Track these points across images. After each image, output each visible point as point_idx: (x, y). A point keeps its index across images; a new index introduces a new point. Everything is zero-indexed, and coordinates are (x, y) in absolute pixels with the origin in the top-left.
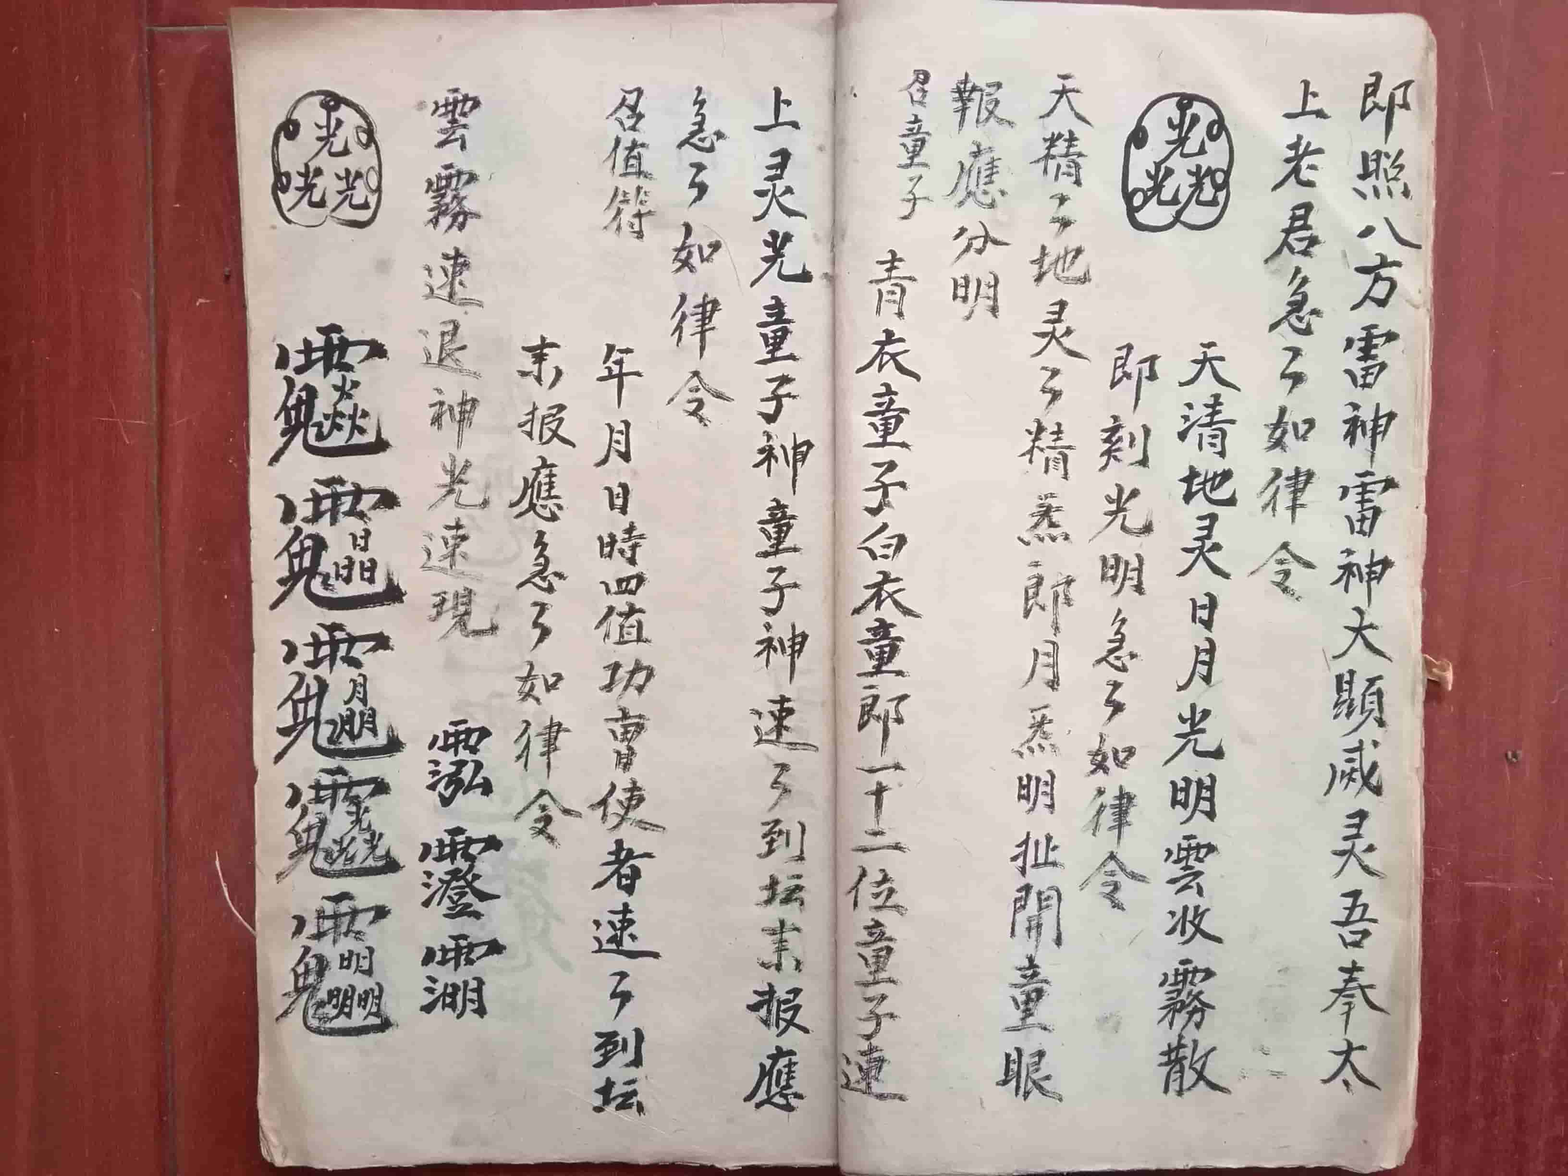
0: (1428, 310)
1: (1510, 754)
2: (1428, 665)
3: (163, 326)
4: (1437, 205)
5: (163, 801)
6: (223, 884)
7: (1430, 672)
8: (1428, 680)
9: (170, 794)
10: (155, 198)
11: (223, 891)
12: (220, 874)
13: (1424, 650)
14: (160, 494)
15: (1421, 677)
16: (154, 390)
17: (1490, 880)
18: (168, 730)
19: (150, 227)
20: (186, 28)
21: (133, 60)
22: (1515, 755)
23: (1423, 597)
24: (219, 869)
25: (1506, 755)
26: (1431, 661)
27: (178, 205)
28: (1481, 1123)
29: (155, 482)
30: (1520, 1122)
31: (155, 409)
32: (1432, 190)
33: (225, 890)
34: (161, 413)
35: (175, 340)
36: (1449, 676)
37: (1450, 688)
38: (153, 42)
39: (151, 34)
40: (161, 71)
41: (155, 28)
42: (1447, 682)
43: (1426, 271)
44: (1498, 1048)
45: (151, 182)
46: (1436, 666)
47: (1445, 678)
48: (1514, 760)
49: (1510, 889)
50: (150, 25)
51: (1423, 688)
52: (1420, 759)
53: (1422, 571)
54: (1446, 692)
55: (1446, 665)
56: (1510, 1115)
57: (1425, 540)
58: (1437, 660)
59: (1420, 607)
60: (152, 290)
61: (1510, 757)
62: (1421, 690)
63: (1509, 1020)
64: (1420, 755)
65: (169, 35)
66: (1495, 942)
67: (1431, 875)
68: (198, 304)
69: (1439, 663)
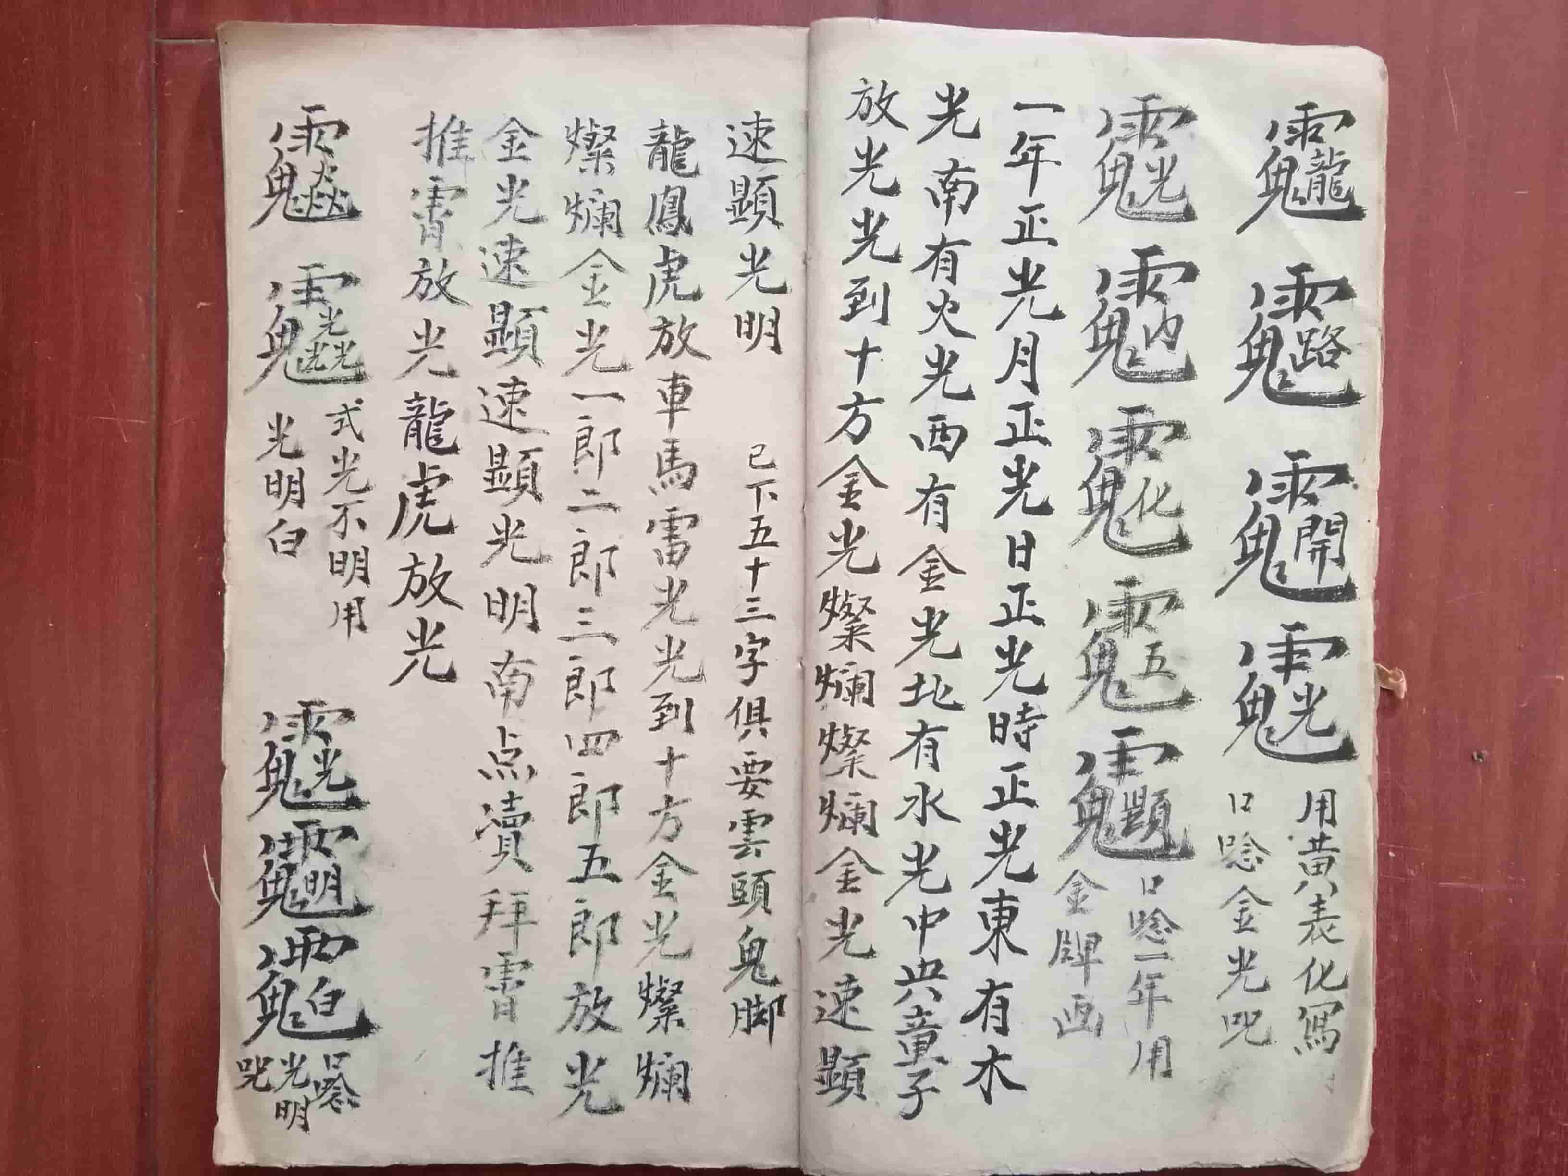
1: (1475, 755)
2: (1381, 675)
3: (165, 329)
5: (152, 793)
6: (210, 878)
7: (1384, 681)
8: (1382, 689)
9: (159, 790)
10: (159, 206)
11: (210, 886)
12: (207, 869)
13: (1376, 660)
14: (157, 492)
15: (1373, 686)
16: (154, 390)
17: (1462, 881)
18: (159, 722)
19: (154, 234)
20: (193, 41)
21: (140, 71)
22: (1480, 756)
23: (1375, 608)
24: (206, 863)
25: (1473, 757)
26: (1385, 671)
27: (182, 211)
28: (1458, 1123)
29: (152, 481)
30: (1496, 1121)
31: (154, 408)
33: (212, 884)
34: (160, 414)
35: (174, 346)
36: (1402, 684)
37: (1403, 696)
38: (160, 54)
39: (159, 48)
40: (168, 82)
41: (161, 41)
42: (1400, 691)
44: (1472, 1048)
45: (155, 189)
46: (1388, 674)
47: (1399, 686)
48: (1481, 760)
49: (1482, 890)
50: (158, 37)
51: (1376, 697)
52: (1374, 767)
53: (1374, 582)
54: (1399, 701)
55: (1398, 674)
56: (1486, 1116)
57: (1377, 552)
58: (1390, 669)
59: (1372, 617)
60: (154, 294)
61: (1476, 758)
62: (1373, 699)
63: (1484, 1020)
64: (1373, 763)
65: (178, 47)
66: (1470, 942)
67: (1405, 875)
68: (198, 307)
69: (1390, 672)
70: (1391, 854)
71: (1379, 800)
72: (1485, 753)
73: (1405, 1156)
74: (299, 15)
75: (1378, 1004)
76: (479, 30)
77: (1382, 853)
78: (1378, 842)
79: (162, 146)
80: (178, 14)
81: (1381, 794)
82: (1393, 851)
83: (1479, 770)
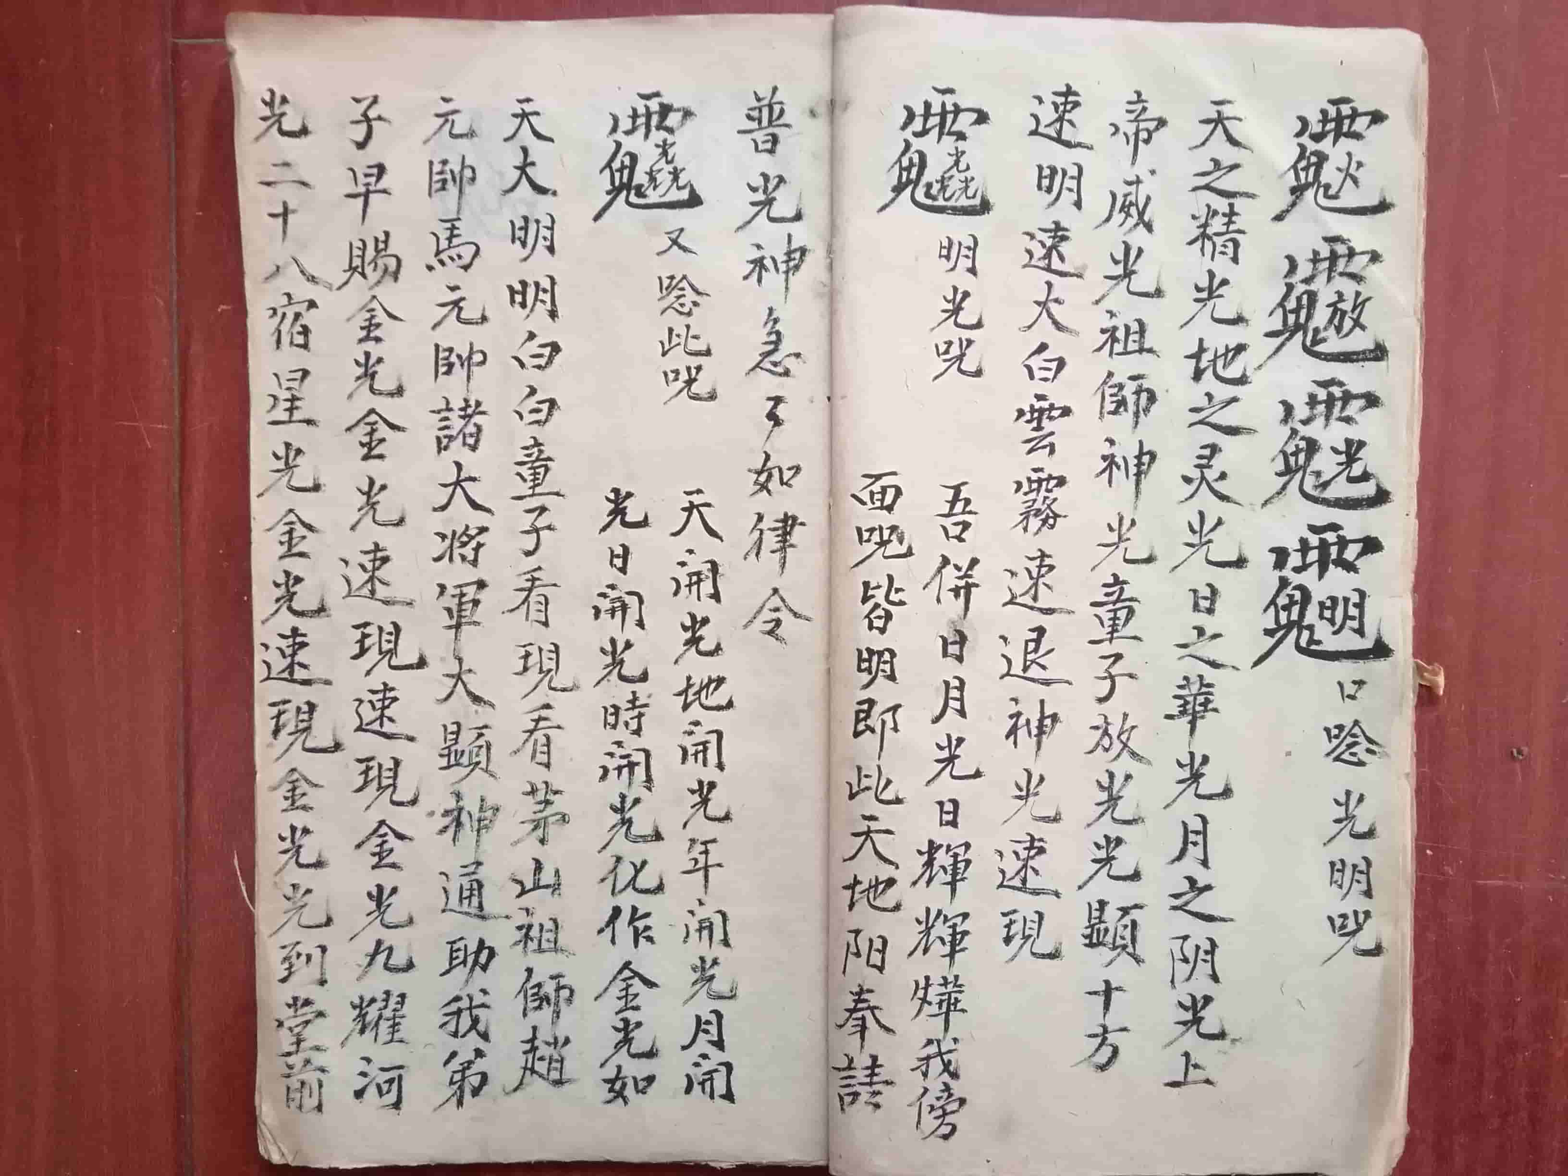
0: (1418, 320)
1: (1515, 751)
2: (1419, 670)
3: (186, 333)
4: (1428, 215)
5: (182, 799)
6: (241, 883)
7: (1422, 677)
8: (1420, 685)
9: (189, 795)
10: (178, 206)
11: (241, 891)
12: (239, 873)
13: (1415, 655)
14: (181, 498)
15: (1411, 682)
16: (176, 394)
17: (1501, 879)
18: (188, 728)
19: (173, 236)
20: (210, 41)
21: (157, 71)
22: (1519, 753)
23: (1414, 603)
24: (237, 867)
25: (1512, 753)
26: (1423, 666)
27: (200, 213)
28: (1495, 1123)
29: (176, 486)
30: (1534, 1120)
31: (177, 413)
32: (1423, 202)
33: (243, 888)
34: (183, 418)
35: (196, 348)
36: (1441, 680)
37: (1441, 693)
38: (176, 54)
39: (175, 48)
40: (184, 83)
41: (177, 41)
42: (1438, 687)
43: (1416, 282)
44: (1511, 1046)
45: (174, 190)
46: (1427, 670)
47: (1437, 683)
48: (1521, 757)
49: (1521, 887)
50: (174, 38)
51: (1414, 692)
52: (1412, 764)
53: (1413, 575)
54: (1438, 696)
55: (1437, 669)
56: (1524, 1114)
57: (1416, 546)
58: (1429, 664)
59: (1411, 613)
60: (175, 297)
61: (1515, 754)
62: (1412, 695)
63: (1522, 1020)
64: (1411, 760)
65: (192, 47)
66: (1508, 940)
67: (1443, 874)
68: (219, 310)
69: (1430, 668)
70: (1428, 852)
71: (1416, 797)
72: (1525, 750)
73: (1442, 1156)
74: (313, 10)
75: (1416, 1003)
76: (498, 24)
77: (1419, 851)
78: (1416, 840)
79: (179, 146)
80: (193, 13)
81: (1419, 791)
82: (1431, 850)
83: (1518, 766)
